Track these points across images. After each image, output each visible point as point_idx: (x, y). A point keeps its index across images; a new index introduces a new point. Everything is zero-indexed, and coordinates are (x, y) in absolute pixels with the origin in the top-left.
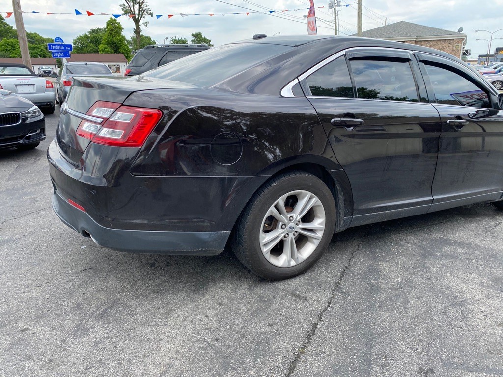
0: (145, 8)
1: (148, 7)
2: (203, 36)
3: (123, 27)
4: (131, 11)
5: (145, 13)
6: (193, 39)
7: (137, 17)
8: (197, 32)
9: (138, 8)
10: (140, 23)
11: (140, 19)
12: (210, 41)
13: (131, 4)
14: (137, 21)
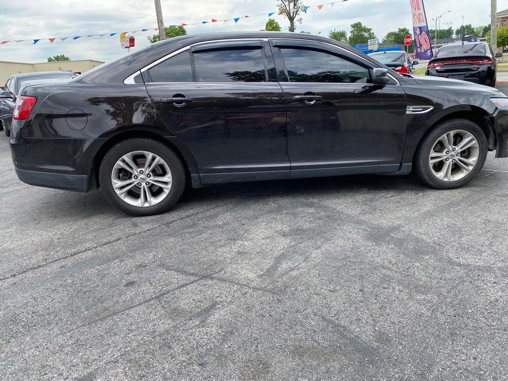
0: (300, 5)
1: (303, 4)
2: (363, 26)
3: (280, 26)
4: (287, 10)
5: (300, 10)
6: (352, 29)
7: (292, 15)
8: (356, 22)
9: (293, 6)
10: (295, 20)
11: (295, 17)
12: (371, 29)
13: (287, 3)
14: (291, 19)
